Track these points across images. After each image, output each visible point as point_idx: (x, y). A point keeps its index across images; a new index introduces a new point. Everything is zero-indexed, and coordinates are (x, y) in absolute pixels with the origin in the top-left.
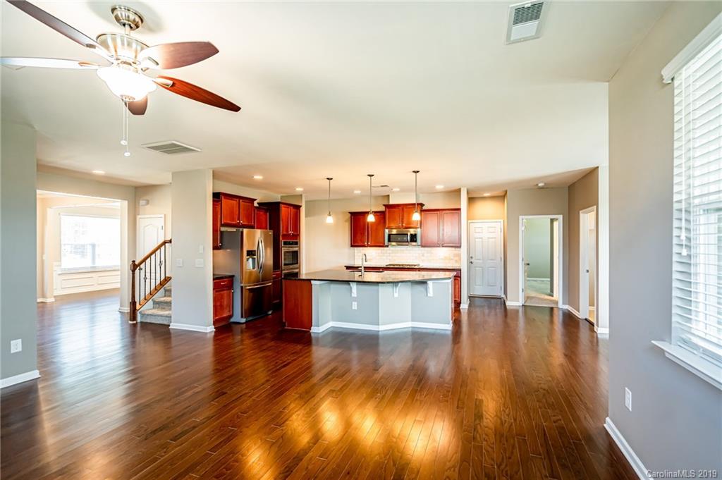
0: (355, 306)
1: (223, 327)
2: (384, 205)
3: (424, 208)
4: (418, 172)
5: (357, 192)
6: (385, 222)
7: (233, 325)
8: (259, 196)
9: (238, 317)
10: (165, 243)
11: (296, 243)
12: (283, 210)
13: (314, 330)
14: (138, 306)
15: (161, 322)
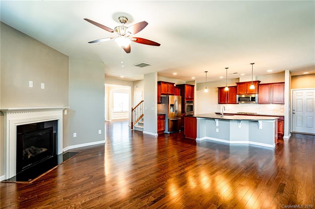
0: (217, 130)
1: (161, 134)
2: (236, 83)
3: (260, 83)
4: (253, 64)
5: (221, 77)
6: (236, 92)
7: (165, 134)
8: (176, 82)
9: (167, 131)
10: (142, 101)
11: (192, 102)
12: (186, 87)
13: (197, 139)
14: (133, 124)
15: (140, 130)
